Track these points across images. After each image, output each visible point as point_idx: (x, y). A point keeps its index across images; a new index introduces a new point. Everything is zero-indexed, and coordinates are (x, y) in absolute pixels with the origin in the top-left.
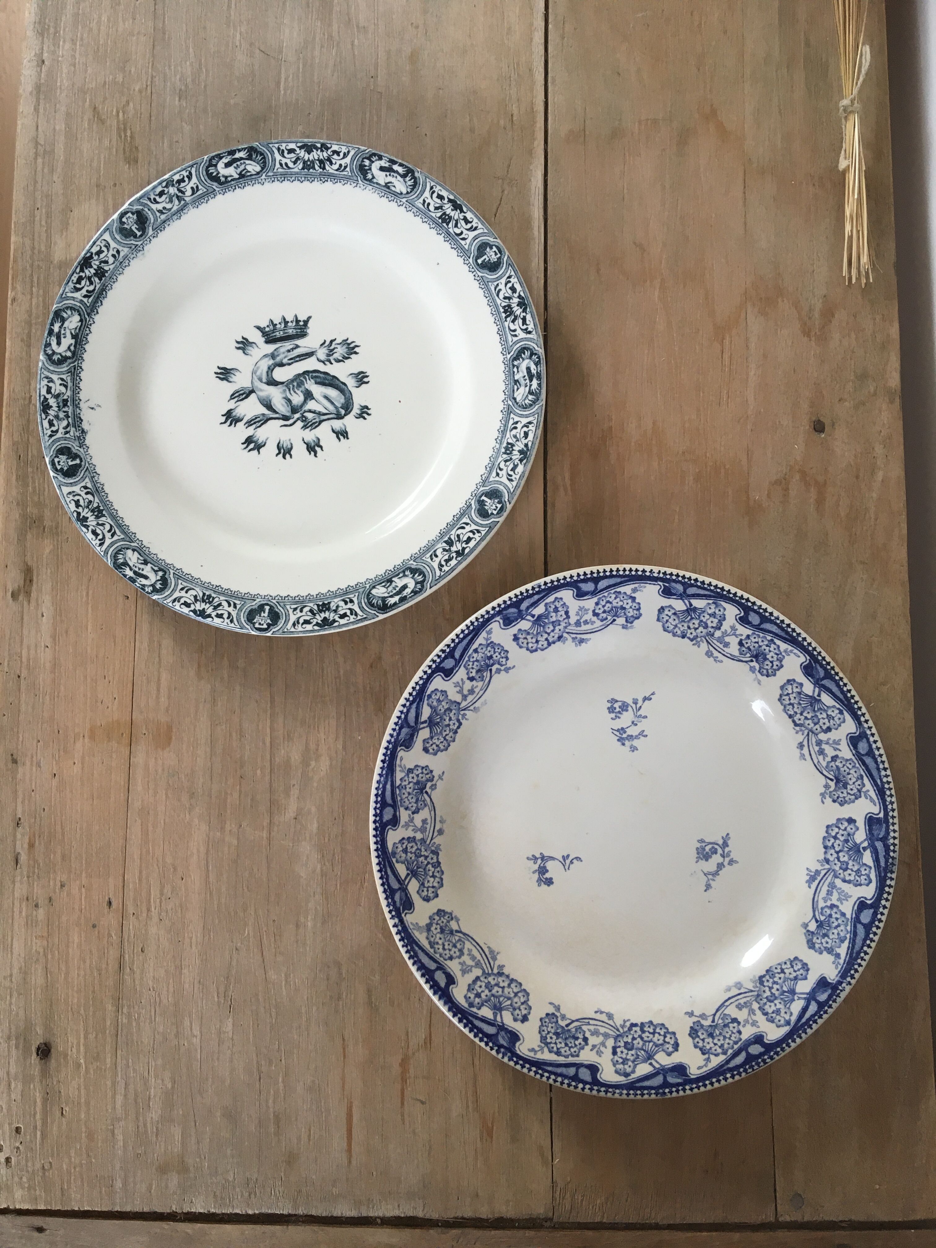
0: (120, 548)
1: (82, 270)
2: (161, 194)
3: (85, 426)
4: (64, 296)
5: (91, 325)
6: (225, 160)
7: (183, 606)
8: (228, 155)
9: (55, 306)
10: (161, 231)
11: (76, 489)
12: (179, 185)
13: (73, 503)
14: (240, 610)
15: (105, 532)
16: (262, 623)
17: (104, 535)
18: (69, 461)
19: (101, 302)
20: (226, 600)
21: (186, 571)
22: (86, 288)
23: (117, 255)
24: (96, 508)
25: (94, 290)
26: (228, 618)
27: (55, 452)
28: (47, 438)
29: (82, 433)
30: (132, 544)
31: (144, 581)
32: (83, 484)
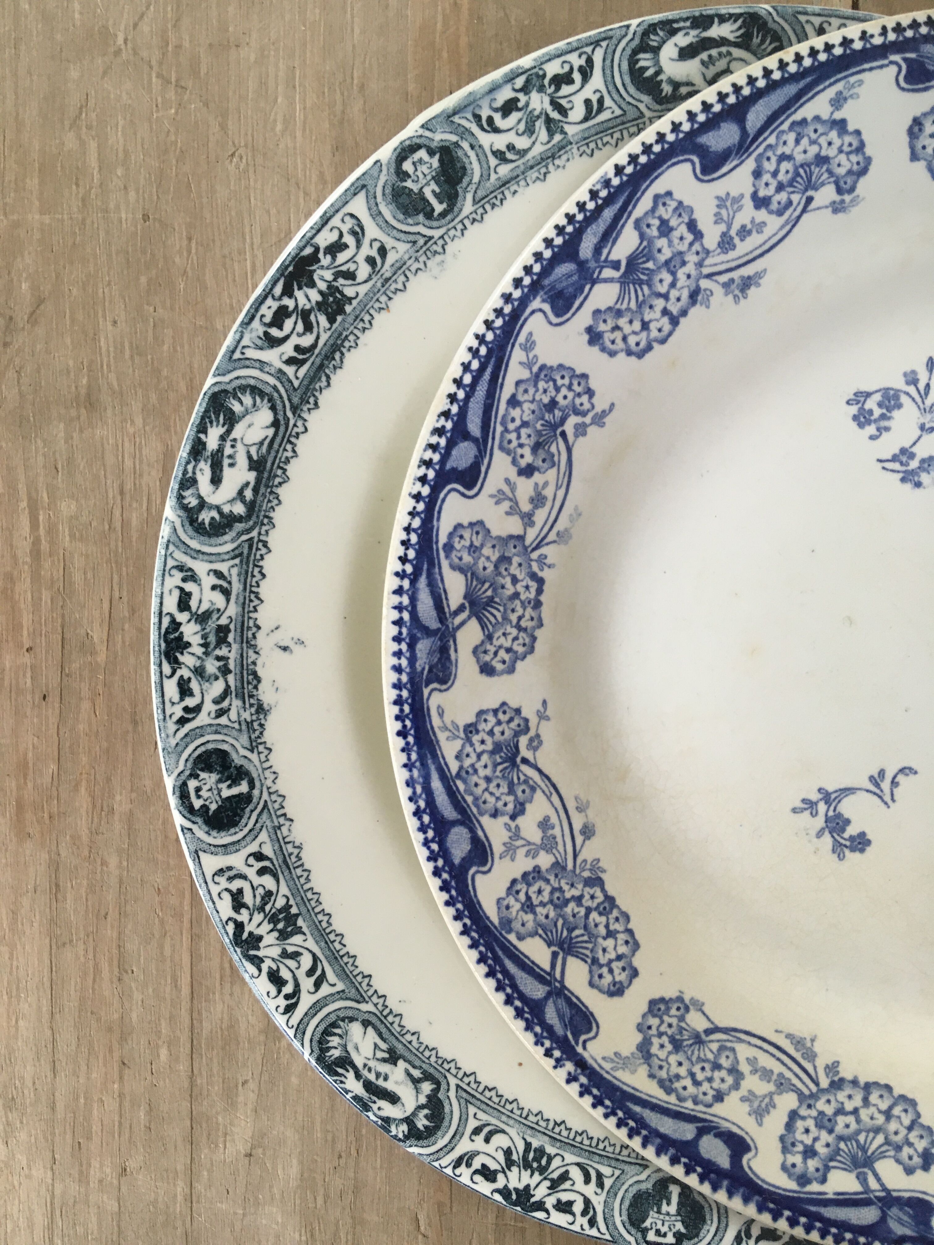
0: (333, 1017)
1: (288, 292)
2: (508, 108)
3: (266, 694)
4: (237, 355)
5: (297, 436)
6: (682, 40)
7: (478, 1178)
8: (692, 27)
9: (210, 381)
10: (493, 206)
11: (237, 860)
12: (558, 89)
13: (227, 897)
14: (612, 1193)
15: (301, 974)
16: (664, 1229)
17: (297, 985)
18: (223, 786)
19: (328, 377)
20: (578, 1164)
21: (486, 1079)
22: (294, 340)
23: (379, 261)
24: (280, 911)
25: (314, 346)
26: (584, 1213)
27: (189, 765)
28: (172, 727)
29: (257, 712)
30: (364, 1007)
31: (388, 1110)
32: (253, 848)
